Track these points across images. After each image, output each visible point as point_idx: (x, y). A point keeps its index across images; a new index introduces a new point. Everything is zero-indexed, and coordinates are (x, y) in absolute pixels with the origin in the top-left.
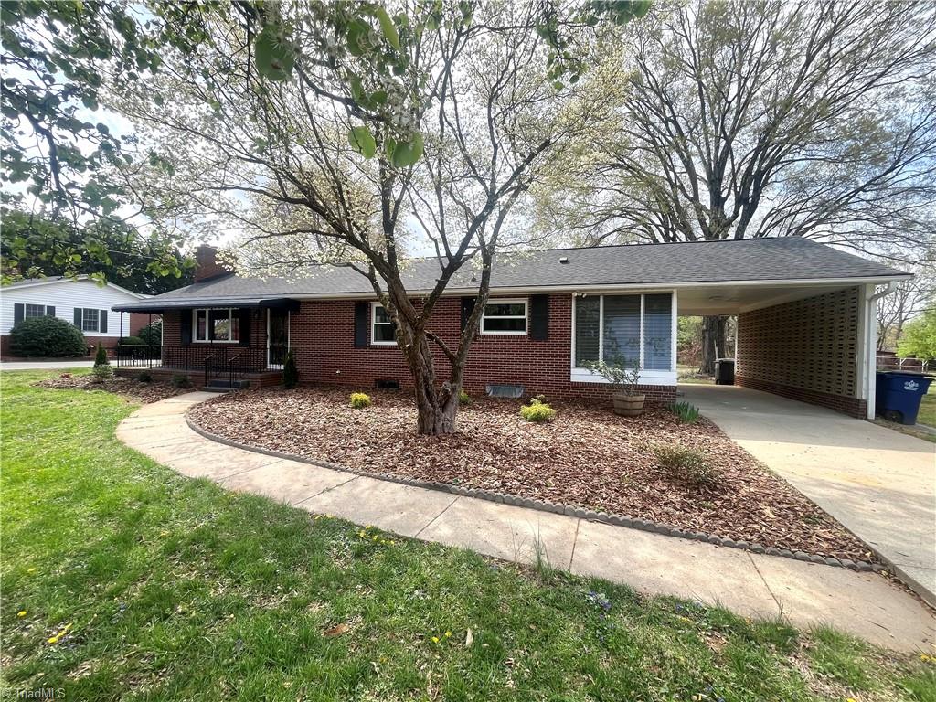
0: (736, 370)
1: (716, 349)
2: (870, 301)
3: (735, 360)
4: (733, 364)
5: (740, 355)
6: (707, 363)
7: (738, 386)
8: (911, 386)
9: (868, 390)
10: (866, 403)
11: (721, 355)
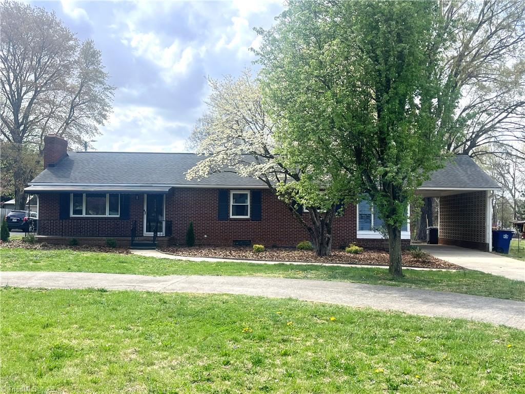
0: (439, 234)
1: (427, 220)
2: (489, 198)
3: (439, 227)
4: (437, 230)
5: (441, 224)
6: (421, 231)
7: (441, 245)
8: (506, 237)
9: (489, 239)
10: (489, 244)
11: (431, 224)
